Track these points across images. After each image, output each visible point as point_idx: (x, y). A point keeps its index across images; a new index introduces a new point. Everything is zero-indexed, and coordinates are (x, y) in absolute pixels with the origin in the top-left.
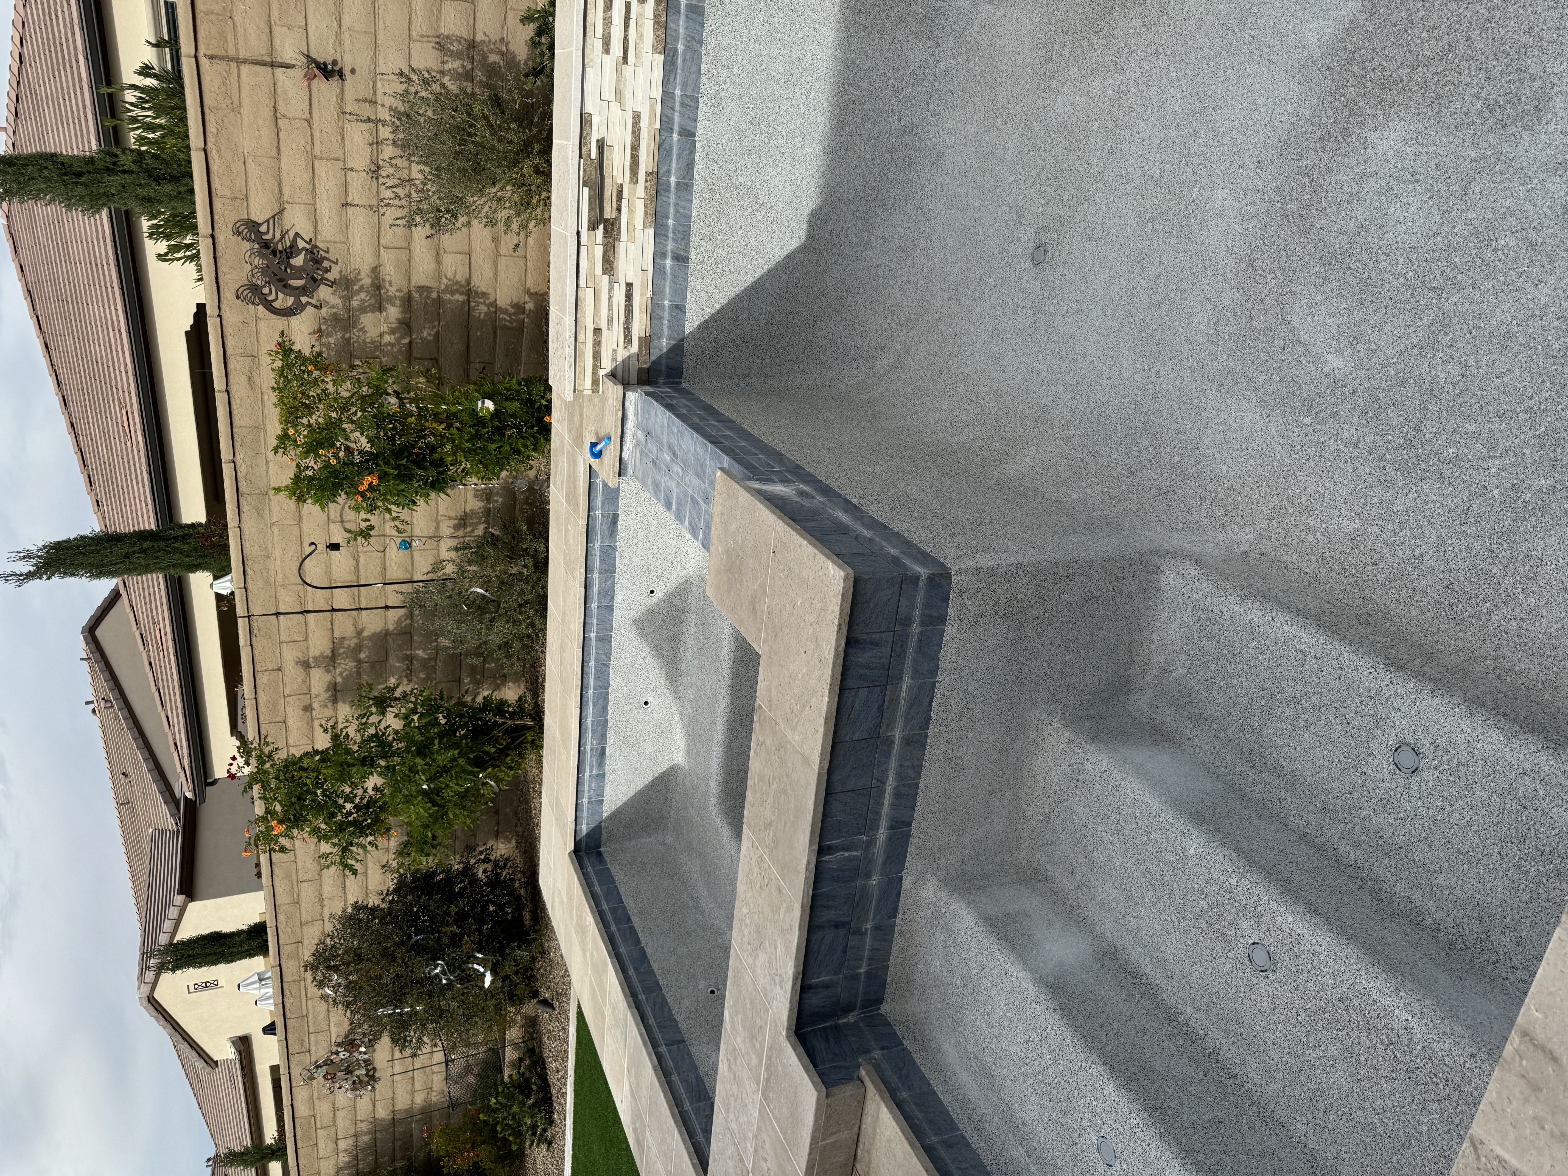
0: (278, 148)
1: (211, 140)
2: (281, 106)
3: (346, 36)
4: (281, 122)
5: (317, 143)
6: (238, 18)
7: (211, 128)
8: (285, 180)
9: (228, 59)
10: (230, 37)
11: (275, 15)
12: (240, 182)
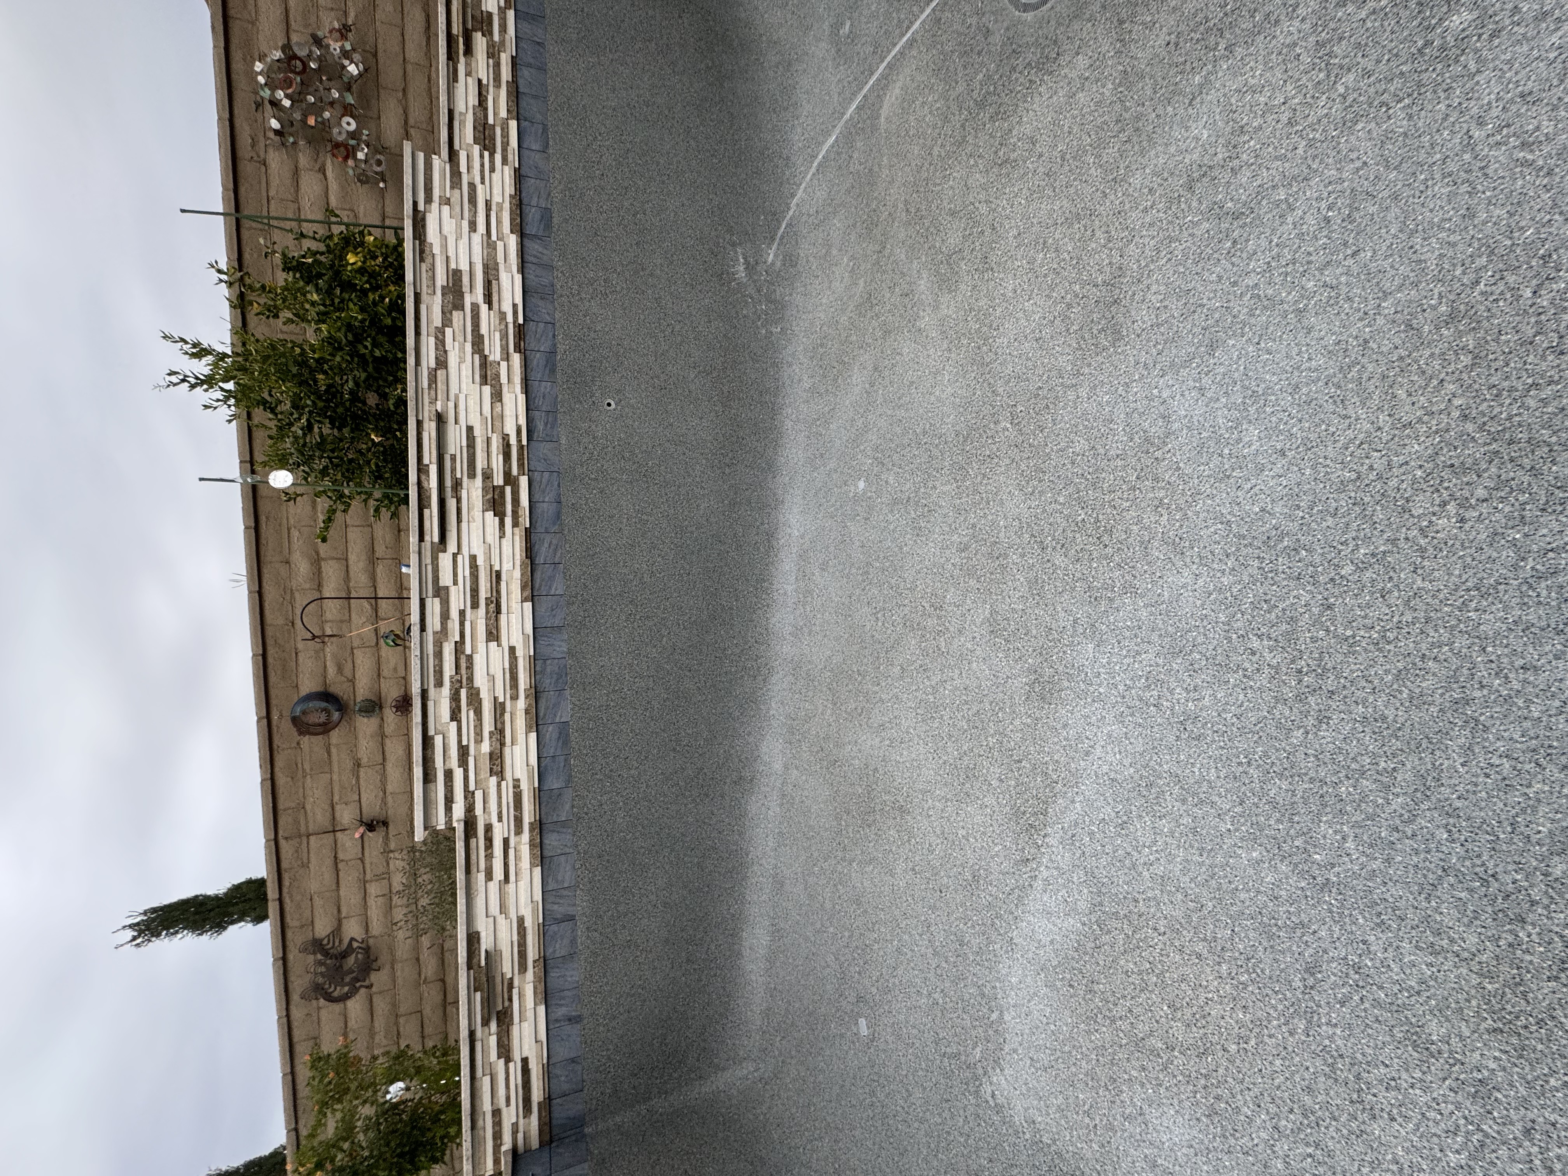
0: (338, 883)
1: (285, 890)
2: (341, 856)
3: (390, 799)
4: (340, 866)
5: (368, 871)
6: (308, 807)
7: (286, 883)
8: (342, 903)
9: (300, 836)
10: (302, 822)
11: (336, 798)
12: (308, 913)
